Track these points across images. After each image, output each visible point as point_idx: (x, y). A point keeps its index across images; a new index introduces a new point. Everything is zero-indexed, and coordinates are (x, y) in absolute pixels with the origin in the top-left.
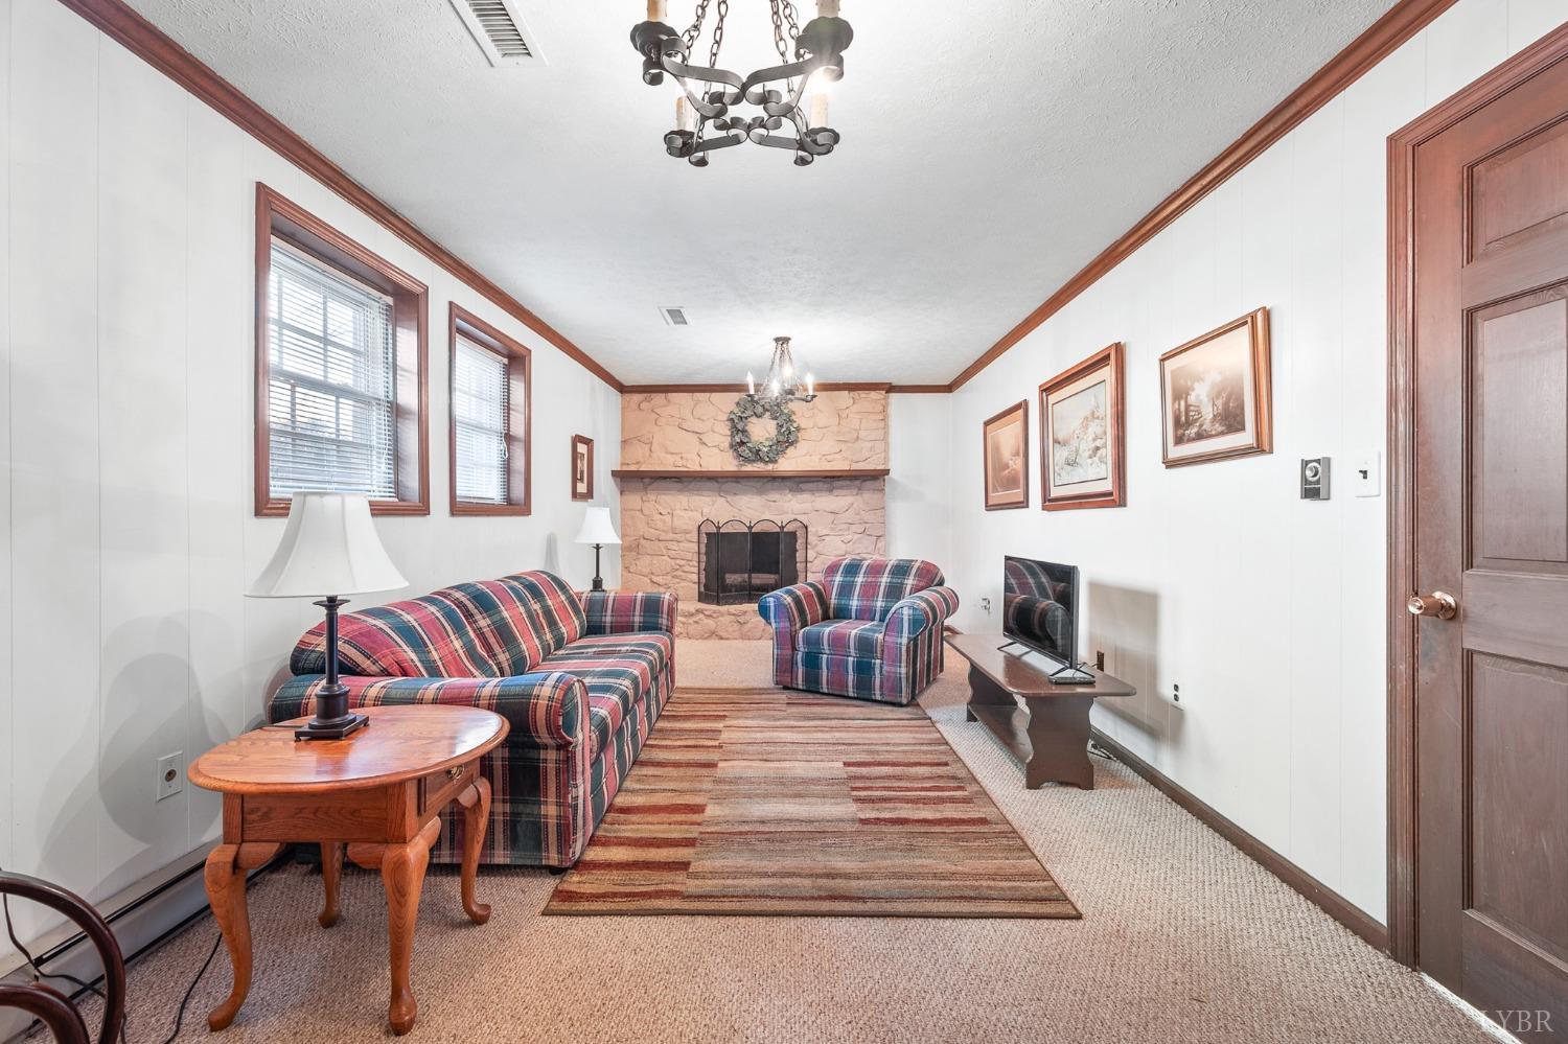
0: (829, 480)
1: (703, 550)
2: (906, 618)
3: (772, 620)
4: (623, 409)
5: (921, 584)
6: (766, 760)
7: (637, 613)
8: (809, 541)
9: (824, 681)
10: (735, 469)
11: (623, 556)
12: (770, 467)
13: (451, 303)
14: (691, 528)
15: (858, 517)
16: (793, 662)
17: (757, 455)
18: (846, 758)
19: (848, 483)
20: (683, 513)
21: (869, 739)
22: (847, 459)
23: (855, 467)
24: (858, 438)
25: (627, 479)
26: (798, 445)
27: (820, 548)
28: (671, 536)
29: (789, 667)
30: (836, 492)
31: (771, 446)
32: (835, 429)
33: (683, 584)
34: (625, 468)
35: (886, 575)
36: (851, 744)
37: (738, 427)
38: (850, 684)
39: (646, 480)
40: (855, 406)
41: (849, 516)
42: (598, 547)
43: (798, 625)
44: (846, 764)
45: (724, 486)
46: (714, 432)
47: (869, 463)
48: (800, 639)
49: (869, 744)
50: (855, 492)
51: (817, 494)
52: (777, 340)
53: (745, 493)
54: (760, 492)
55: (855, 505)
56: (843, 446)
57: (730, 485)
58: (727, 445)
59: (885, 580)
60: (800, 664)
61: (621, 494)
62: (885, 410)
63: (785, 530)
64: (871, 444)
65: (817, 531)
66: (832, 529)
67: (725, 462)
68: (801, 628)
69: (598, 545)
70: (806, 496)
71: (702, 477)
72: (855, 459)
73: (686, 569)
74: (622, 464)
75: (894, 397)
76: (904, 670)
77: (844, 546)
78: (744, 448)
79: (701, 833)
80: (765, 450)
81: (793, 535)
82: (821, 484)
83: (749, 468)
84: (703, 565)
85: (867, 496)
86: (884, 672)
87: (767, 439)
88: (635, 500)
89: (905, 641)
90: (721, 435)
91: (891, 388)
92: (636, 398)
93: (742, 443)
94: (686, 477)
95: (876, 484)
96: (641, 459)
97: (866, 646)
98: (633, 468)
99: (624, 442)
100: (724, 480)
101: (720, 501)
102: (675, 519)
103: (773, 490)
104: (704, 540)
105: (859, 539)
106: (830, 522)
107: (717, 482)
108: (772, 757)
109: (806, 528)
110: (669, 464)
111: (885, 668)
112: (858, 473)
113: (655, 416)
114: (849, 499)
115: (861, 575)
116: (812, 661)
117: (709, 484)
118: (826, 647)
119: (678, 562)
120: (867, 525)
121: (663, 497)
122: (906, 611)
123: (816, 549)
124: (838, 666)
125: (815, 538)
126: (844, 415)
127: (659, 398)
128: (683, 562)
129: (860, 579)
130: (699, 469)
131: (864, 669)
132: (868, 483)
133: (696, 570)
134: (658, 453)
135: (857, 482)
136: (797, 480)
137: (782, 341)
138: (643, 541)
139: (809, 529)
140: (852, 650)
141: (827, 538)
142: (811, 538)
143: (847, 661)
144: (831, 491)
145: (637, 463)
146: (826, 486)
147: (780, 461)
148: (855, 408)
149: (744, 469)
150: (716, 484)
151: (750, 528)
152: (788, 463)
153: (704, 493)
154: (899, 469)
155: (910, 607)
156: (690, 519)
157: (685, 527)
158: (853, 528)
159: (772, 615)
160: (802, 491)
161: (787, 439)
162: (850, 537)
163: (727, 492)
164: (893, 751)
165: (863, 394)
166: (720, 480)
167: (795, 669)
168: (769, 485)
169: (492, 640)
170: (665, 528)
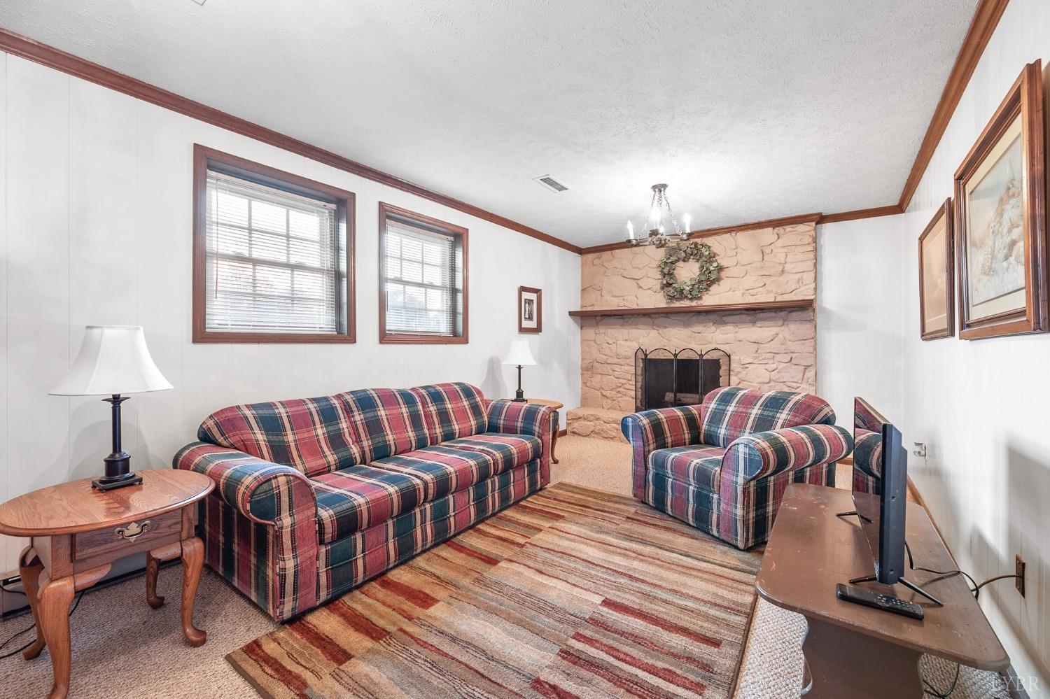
0: (754, 312)
1: (639, 372)
2: (741, 456)
3: (631, 439)
4: (582, 265)
5: (797, 419)
6: (541, 572)
7: (520, 420)
8: (732, 368)
9: (669, 504)
10: (665, 306)
11: (582, 374)
12: (694, 303)
13: (380, 202)
14: (630, 354)
15: (783, 347)
16: (646, 480)
17: (681, 294)
18: (613, 595)
19: (773, 314)
20: (623, 343)
21: (662, 579)
22: (771, 292)
23: (779, 299)
24: (783, 271)
25: (585, 318)
26: (721, 283)
27: (742, 375)
28: (615, 360)
29: (643, 483)
30: (759, 324)
31: (693, 285)
32: (758, 264)
33: (624, 398)
34: (584, 309)
35: (758, 406)
36: (637, 579)
37: (667, 272)
38: (690, 513)
39: (598, 318)
40: (781, 240)
41: (774, 345)
42: (520, 368)
43: (651, 447)
44: (607, 603)
45: (656, 321)
46: (648, 277)
47: (795, 295)
48: (650, 460)
49: (655, 586)
50: (781, 322)
51: (740, 326)
52: (654, 187)
53: (674, 326)
54: (686, 325)
55: (780, 336)
56: (765, 280)
57: (661, 320)
58: (659, 286)
59: (755, 411)
60: (651, 483)
61: (581, 329)
62: (815, 240)
63: (704, 358)
64: (797, 276)
65: (740, 359)
66: (756, 358)
67: (657, 300)
68: (654, 449)
69: (520, 366)
70: (730, 328)
71: (638, 314)
72: (780, 291)
73: (626, 386)
74: (582, 307)
75: (828, 228)
76: (739, 512)
77: (767, 374)
78: (670, 289)
79: (401, 630)
80: (688, 288)
81: (716, 364)
82: (743, 317)
83: (677, 304)
84: (639, 385)
85: (793, 327)
86: (721, 510)
87: (691, 280)
88: (590, 333)
89: (740, 480)
90: (653, 279)
91: (821, 219)
92: (590, 256)
93: (669, 285)
94: (627, 315)
95: (804, 315)
96: (594, 302)
97: (703, 477)
98: (589, 309)
99: (583, 290)
100: (657, 316)
101: (654, 333)
102: (618, 347)
103: (699, 323)
104: (641, 364)
105: (784, 368)
106: (755, 351)
107: (650, 317)
108: (550, 570)
109: (729, 356)
110: (613, 304)
111: (723, 506)
112: (784, 304)
113: (604, 269)
114: (774, 330)
115: (734, 404)
116: (660, 481)
117: (644, 320)
118: (669, 471)
119: (620, 380)
120: (794, 355)
121: (609, 330)
122: (742, 449)
123: (740, 376)
124: (681, 491)
125: (737, 366)
126: (767, 250)
127: (606, 255)
128: (624, 381)
129: (731, 408)
130: (637, 308)
131: (703, 502)
132: (794, 314)
133: (633, 388)
134: (607, 297)
135: (783, 314)
136: (720, 313)
137: (660, 188)
138: (595, 364)
139: (732, 357)
140: (691, 480)
141: (751, 367)
142: (733, 366)
143: (688, 488)
144: (754, 323)
145: (592, 305)
146: (749, 318)
147: (704, 297)
148: (780, 243)
149: (673, 305)
150: (650, 319)
151: (676, 355)
152: (712, 299)
153: (640, 327)
154: (831, 298)
155: (746, 446)
156: (629, 347)
157: (626, 354)
158: (778, 357)
159: (630, 433)
160: (725, 323)
161: (709, 279)
162: (774, 366)
163: (659, 326)
164: (672, 604)
165: (788, 228)
166: (653, 316)
167: (647, 488)
168: (695, 318)
169: (361, 431)
170: (612, 354)
